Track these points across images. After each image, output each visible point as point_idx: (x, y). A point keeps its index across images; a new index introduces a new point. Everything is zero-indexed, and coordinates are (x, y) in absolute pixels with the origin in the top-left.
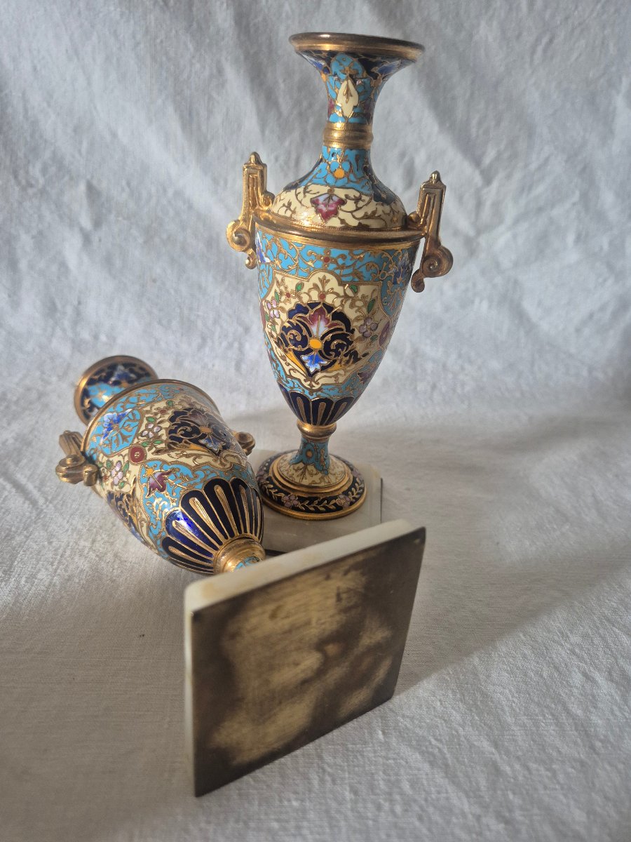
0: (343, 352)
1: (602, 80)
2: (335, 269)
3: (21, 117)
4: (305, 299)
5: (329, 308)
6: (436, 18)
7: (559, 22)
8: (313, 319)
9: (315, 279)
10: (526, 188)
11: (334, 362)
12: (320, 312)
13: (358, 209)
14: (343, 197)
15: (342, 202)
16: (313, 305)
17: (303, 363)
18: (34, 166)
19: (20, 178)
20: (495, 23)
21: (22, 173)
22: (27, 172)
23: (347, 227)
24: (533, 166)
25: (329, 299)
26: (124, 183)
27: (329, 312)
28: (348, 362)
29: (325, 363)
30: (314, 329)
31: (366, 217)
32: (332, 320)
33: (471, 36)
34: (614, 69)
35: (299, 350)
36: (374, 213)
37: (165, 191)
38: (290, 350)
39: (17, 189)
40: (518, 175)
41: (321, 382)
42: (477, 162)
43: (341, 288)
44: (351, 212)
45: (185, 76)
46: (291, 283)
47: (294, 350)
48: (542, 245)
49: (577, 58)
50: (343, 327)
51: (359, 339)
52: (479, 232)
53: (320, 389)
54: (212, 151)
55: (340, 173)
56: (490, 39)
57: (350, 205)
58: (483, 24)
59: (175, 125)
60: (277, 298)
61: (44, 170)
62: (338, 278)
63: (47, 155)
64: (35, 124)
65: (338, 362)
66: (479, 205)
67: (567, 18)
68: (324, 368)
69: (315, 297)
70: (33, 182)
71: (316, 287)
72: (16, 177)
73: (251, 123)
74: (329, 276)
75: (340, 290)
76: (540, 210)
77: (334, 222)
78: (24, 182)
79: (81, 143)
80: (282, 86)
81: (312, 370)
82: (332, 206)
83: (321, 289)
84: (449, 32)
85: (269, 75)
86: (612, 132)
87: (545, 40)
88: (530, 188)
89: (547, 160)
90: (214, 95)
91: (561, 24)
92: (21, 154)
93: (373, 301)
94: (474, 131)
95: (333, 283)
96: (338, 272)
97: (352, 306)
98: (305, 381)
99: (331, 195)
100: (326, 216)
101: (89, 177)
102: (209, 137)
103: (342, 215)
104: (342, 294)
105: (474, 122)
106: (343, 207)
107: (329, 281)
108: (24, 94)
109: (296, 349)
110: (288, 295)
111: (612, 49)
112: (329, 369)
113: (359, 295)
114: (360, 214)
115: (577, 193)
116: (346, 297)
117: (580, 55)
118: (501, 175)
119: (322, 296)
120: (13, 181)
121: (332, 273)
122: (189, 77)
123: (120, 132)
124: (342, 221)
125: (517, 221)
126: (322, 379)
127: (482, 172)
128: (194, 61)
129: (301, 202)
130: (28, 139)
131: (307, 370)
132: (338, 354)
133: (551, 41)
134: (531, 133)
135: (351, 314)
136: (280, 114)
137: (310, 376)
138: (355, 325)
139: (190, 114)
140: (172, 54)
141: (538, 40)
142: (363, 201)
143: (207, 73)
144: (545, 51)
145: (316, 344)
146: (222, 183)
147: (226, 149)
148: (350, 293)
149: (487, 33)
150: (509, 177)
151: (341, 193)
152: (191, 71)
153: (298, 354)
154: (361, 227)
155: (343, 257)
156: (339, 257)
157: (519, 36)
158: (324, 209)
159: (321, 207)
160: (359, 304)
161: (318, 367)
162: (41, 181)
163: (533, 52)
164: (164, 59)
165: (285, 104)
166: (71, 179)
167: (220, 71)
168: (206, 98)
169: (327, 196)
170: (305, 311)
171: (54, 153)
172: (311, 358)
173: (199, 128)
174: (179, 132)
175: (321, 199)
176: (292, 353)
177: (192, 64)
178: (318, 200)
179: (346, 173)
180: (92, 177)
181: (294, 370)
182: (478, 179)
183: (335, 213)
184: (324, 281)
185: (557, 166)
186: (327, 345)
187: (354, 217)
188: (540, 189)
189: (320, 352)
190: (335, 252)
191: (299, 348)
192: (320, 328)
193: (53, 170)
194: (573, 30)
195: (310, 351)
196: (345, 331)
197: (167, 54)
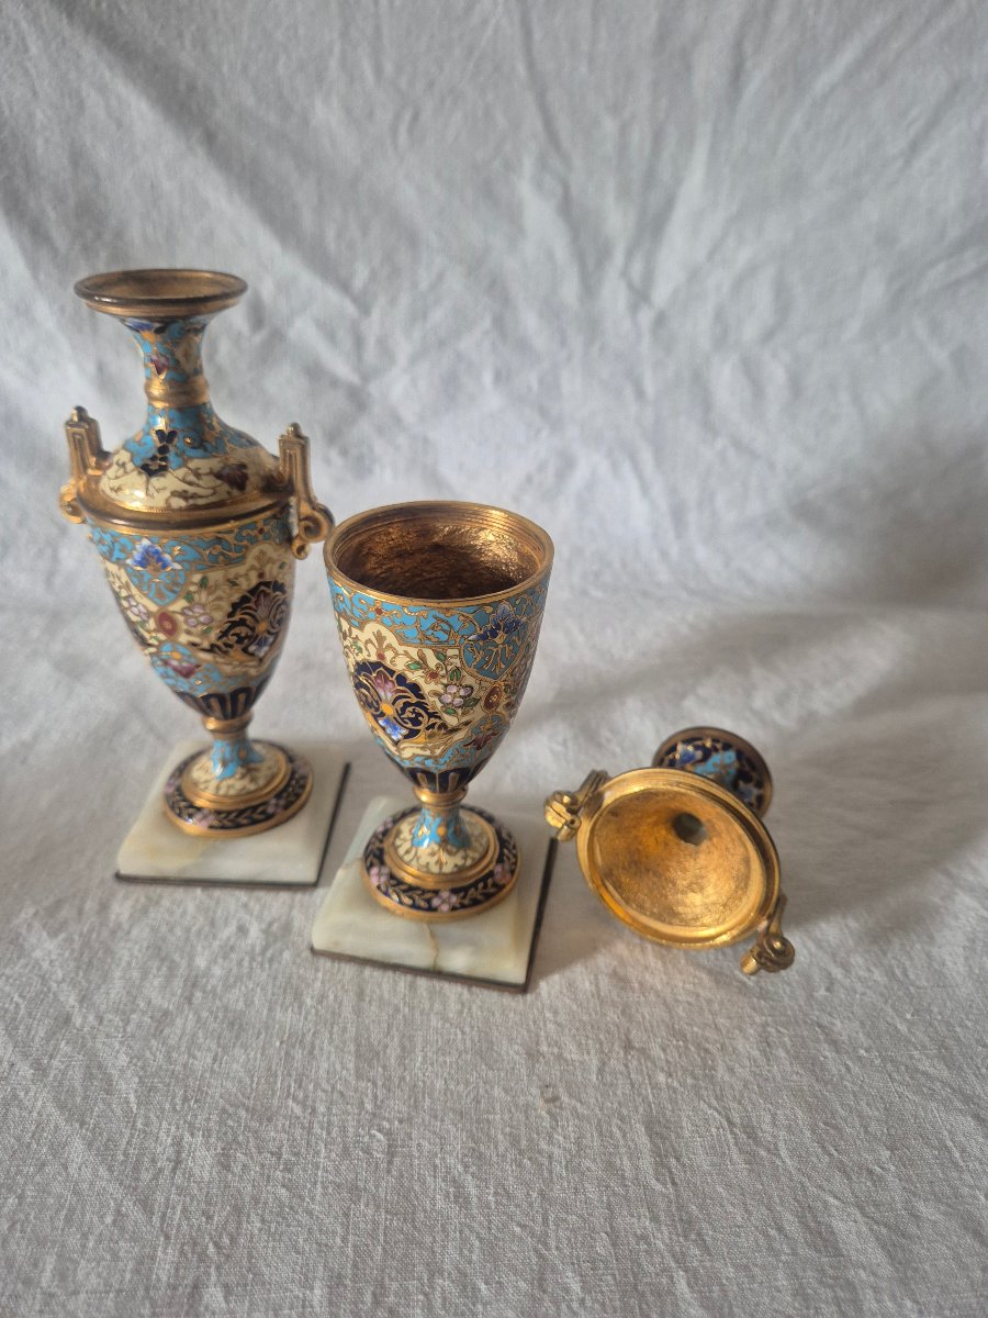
1: (496, 163)
6: (250, 101)
7: (421, 91)
10: (418, 314)
24: (424, 285)
33: (305, 121)
40: (404, 300)
42: (344, 287)
48: (451, 389)
52: (366, 378)
56: (333, 123)
58: (319, 105)
66: (359, 342)
67: (431, 85)
76: (442, 343)
80: (52, 215)
84: (272, 118)
85: (32, 204)
87: (407, 116)
88: (425, 316)
89: (440, 277)
91: (424, 94)
94: (332, 247)
105: (331, 234)
111: (501, 121)
115: (489, 318)
117: (459, 133)
118: (382, 300)
125: (414, 360)
127: (355, 300)
133: (416, 118)
134: (413, 240)
136: (55, 251)
141: (397, 117)
144: (411, 131)
149: (326, 115)
150: (393, 302)
157: (371, 115)
163: (393, 134)
165: (60, 237)
182: (350, 309)
185: (455, 282)
188: (437, 316)
194: (443, 100)
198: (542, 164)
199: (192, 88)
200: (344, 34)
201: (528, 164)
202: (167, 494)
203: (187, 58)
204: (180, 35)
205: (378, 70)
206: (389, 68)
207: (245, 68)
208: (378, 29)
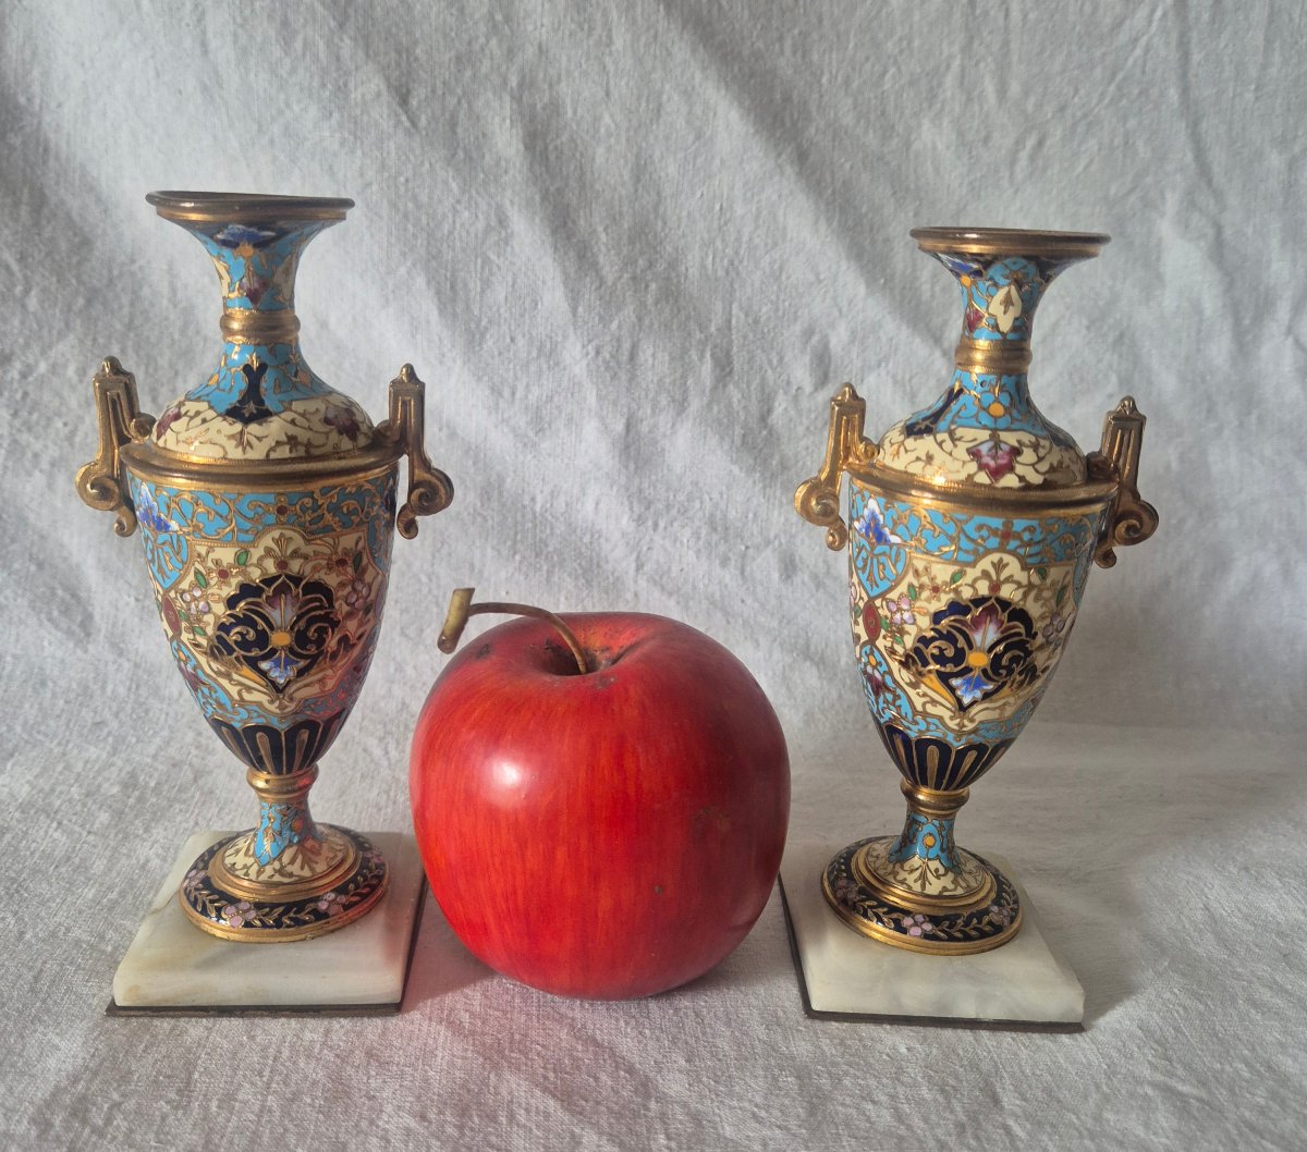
0: (1018, 670)
1: (1133, 198)
2: (1020, 547)
3: (165, 302)
4: (967, 593)
5: (1005, 604)
6: (848, 120)
7: (1049, 115)
8: (977, 623)
9: (986, 564)
11: (1004, 684)
12: (990, 611)
13: (1040, 459)
14: (1016, 444)
15: (1016, 452)
16: (978, 601)
17: (952, 690)
20: (946, 122)
23: (1028, 487)
25: (1006, 592)
27: (1003, 611)
28: (1021, 684)
29: (990, 687)
30: (977, 638)
31: (1052, 469)
32: (1009, 621)
33: (908, 144)
34: (1149, 180)
35: (948, 670)
36: (1060, 463)
38: (930, 671)
41: (978, 718)
42: (936, 337)
43: (1025, 574)
44: (1033, 465)
45: (446, 228)
46: (943, 572)
47: (937, 671)
49: (1086, 167)
50: (1022, 630)
51: (1041, 647)
53: (975, 731)
54: (489, 343)
55: (998, 409)
56: (940, 146)
57: (1028, 456)
58: (926, 124)
59: (428, 307)
60: (914, 593)
62: (1021, 559)
64: (188, 311)
65: (1009, 684)
67: (1062, 109)
68: (987, 696)
69: (983, 589)
71: (986, 574)
73: (554, 297)
74: (1007, 558)
75: (1022, 577)
77: (1010, 481)
80: (603, 237)
81: (966, 700)
82: (1003, 458)
83: (994, 577)
84: (872, 139)
85: (581, 222)
86: (1159, 277)
87: (1031, 142)
90: (493, 257)
91: (1053, 117)
92: (163, 362)
93: (1064, 588)
95: (1013, 567)
96: (1021, 551)
97: (1037, 599)
98: (952, 718)
99: (997, 444)
100: (996, 473)
102: (484, 323)
103: (1019, 469)
104: (1025, 582)
106: (1019, 459)
107: (1007, 564)
108: (171, 268)
109: (943, 669)
110: (936, 589)
111: (1143, 150)
112: (995, 697)
113: (1048, 581)
114: (1044, 467)
115: (1114, 379)
116: (1031, 586)
117: (1092, 161)
119: (995, 587)
121: (1013, 553)
122: (451, 233)
123: (333, 321)
124: (1021, 478)
126: (981, 713)
127: (947, 353)
128: (458, 207)
129: (951, 454)
130: (176, 337)
131: (959, 701)
132: (1010, 672)
133: (1040, 143)
135: (1034, 609)
136: (601, 280)
137: (962, 708)
138: (1038, 626)
139: (453, 287)
140: (424, 198)
141: (1019, 143)
142: (1044, 447)
143: (481, 225)
144: (1032, 158)
145: (978, 660)
147: (512, 340)
148: (1036, 579)
149: (933, 136)
151: (1010, 439)
152: (454, 222)
153: (944, 678)
154: (1046, 485)
155: (1030, 529)
156: (1025, 529)
157: (986, 139)
158: (992, 463)
159: (987, 460)
160: (1046, 594)
161: (978, 694)
163: (1013, 162)
164: (410, 205)
165: (609, 263)
167: (502, 221)
168: (479, 261)
169: (991, 444)
170: (965, 610)
172: (968, 682)
173: (468, 308)
174: (434, 316)
175: (984, 449)
176: (933, 677)
177: (455, 212)
178: (979, 451)
179: (1006, 409)
181: (934, 702)
182: (941, 364)
183: (1011, 469)
184: (999, 567)
186: (997, 659)
187: (1037, 471)
189: (984, 671)
190: (1019, 524)
191: (949, 668)
192: (987, 635)
194: (1075, 125)
195: (968, 670)
196: (1024, 637)
197: (415, 198)
198: (1190, 203)
199: (787, 99)
200: (967, 49)
201: (1172, 202)
203: (785, 64)
204: (781, 39)
205: (1002, 92)
206: (1015, 88)
207: (847, 82)
208: (1006, 43)
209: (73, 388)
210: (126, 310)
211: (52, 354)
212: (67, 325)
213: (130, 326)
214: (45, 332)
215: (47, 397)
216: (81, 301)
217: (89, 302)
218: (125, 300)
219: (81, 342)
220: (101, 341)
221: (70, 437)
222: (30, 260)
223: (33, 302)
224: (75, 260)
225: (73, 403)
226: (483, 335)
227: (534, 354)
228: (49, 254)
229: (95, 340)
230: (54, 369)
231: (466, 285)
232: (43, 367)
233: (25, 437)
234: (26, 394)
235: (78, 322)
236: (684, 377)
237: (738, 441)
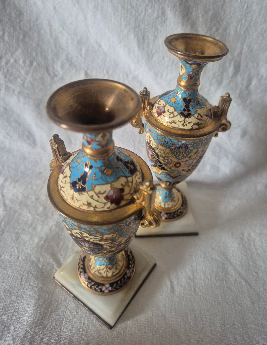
3: (49, 36)
18: (57, 65)
19: (50, 71)
21: (50, 68)
22: (53, 68)
26: (105, 72)
37: (127, 76)
39: (49, 78)
45: (142, 16)
54: (155, 58)
59: (134, 44)
61: (62, 67)
63: (63, 57)
64: (56, 39)
70: (57, 73)
72: (48, 71)
78: (52, 74)
79: (81, 50)
80: (201, 19)
90: (159, 27)
92: (50, 58)
101: (86, 69)
102: (154, 51)
108: (49, 22)
120: (46, 73)
122: (144, 18)
123: (103, 45)
128: (147, 8)
130: (53, 48)
139: (143, 38)
140: (134, 4)
143: (155, 15)
146: (160, 75)
147: (163, 58)
152: (145, 14)
162: (61, 73)
164: (129, 7)
166: (77, 70)
167: (164, 13)
168: (154, 29)
171: (67, 56)
173: (148, 46)
174: (136, 48)
177: (146, 10)
180: (88, 69)
193: (67, 65)
197: (131, 4)
202: (193, 124)
209: (22, 68)
210: (36, 39)
211: (15, 56)
212: (18, 45)
213: (38, 45)
214: (11, 48)
215: (14, 71)
216: (21, 37)
217: (24, 36)
218: (36, 35)
219: (23, 51)
220: (29, 51)
221: (23, 85)
222: (3, 22)
223: (6, 38)
224: (18, 20)
225: (23, 72)
226: (153, 56)
227: (170, 63)
228: (9, 19)
229: (27, 51)
230: (16, 61)
231: (148, 38)
232: (12, 61)
233: (10, 85)
234: (8, 70)
235: (22, 44)
236: (222, 73)
237: (237, 95)
